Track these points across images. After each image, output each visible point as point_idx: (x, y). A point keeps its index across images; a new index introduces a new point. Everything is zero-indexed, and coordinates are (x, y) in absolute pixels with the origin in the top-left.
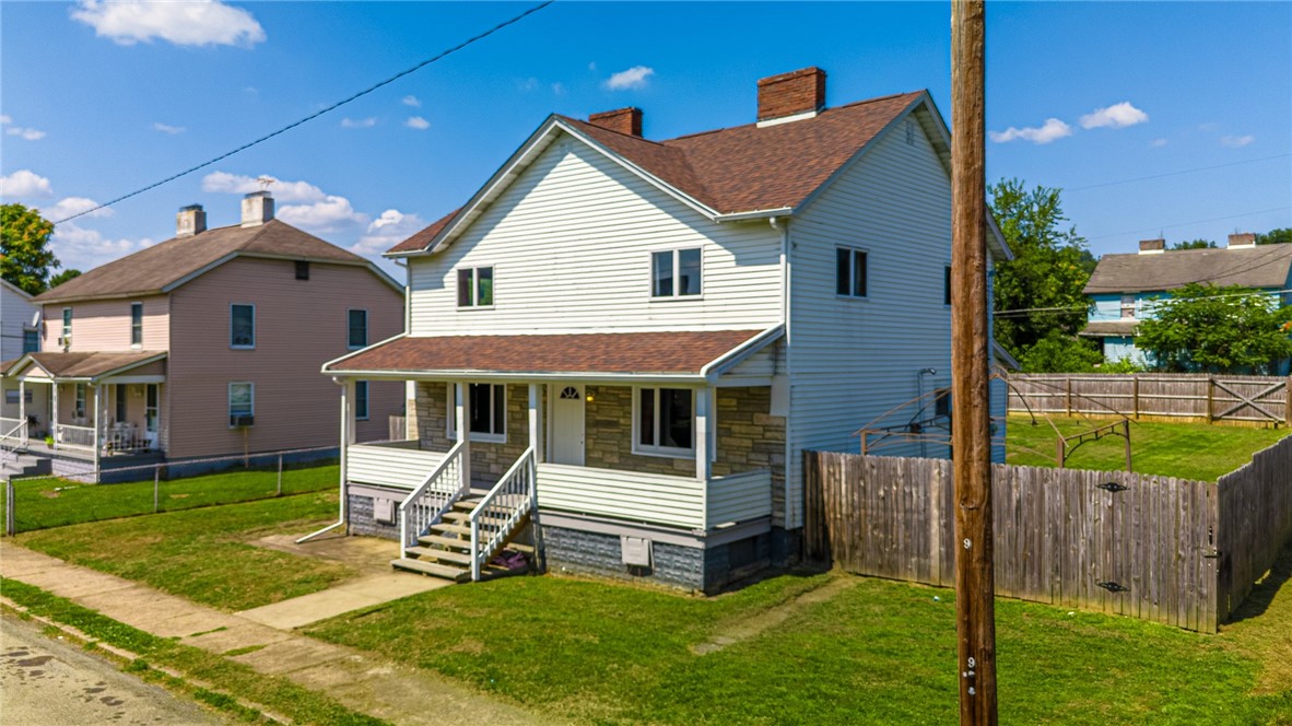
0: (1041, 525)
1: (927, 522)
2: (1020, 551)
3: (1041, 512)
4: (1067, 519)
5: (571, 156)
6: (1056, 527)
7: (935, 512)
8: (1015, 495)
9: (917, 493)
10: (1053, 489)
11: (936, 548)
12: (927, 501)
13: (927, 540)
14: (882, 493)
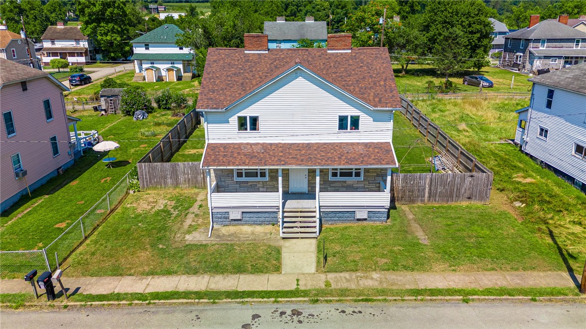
0: (454, 187)
1: (425, 189)
2: (449, 193)
3: (454, 184)
4: (460, 184)
5: (300, 78)
6: (457, 187)
7: (427, 186)
8: (448, 180)
9: (422, 182)
10: (458, 178)
11: (427, 195)
12: (425, 183)
13: (424, 193)
14: (412, 183)
